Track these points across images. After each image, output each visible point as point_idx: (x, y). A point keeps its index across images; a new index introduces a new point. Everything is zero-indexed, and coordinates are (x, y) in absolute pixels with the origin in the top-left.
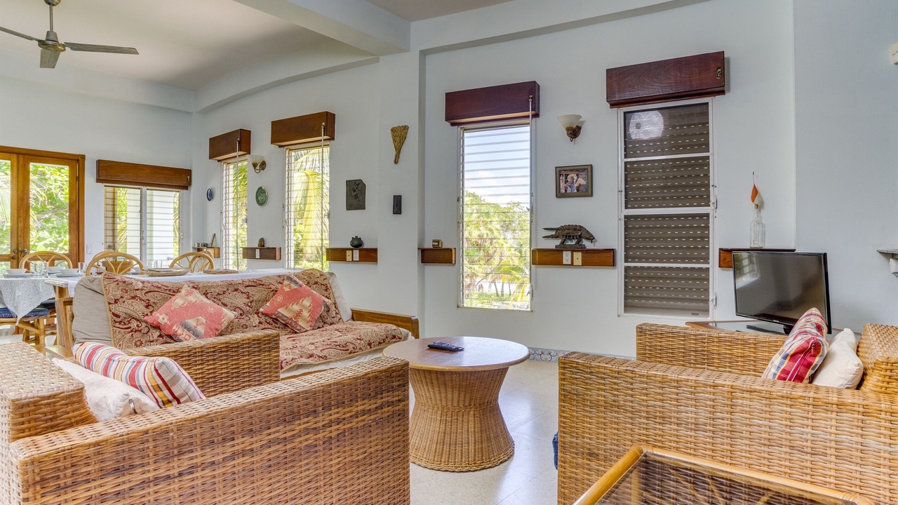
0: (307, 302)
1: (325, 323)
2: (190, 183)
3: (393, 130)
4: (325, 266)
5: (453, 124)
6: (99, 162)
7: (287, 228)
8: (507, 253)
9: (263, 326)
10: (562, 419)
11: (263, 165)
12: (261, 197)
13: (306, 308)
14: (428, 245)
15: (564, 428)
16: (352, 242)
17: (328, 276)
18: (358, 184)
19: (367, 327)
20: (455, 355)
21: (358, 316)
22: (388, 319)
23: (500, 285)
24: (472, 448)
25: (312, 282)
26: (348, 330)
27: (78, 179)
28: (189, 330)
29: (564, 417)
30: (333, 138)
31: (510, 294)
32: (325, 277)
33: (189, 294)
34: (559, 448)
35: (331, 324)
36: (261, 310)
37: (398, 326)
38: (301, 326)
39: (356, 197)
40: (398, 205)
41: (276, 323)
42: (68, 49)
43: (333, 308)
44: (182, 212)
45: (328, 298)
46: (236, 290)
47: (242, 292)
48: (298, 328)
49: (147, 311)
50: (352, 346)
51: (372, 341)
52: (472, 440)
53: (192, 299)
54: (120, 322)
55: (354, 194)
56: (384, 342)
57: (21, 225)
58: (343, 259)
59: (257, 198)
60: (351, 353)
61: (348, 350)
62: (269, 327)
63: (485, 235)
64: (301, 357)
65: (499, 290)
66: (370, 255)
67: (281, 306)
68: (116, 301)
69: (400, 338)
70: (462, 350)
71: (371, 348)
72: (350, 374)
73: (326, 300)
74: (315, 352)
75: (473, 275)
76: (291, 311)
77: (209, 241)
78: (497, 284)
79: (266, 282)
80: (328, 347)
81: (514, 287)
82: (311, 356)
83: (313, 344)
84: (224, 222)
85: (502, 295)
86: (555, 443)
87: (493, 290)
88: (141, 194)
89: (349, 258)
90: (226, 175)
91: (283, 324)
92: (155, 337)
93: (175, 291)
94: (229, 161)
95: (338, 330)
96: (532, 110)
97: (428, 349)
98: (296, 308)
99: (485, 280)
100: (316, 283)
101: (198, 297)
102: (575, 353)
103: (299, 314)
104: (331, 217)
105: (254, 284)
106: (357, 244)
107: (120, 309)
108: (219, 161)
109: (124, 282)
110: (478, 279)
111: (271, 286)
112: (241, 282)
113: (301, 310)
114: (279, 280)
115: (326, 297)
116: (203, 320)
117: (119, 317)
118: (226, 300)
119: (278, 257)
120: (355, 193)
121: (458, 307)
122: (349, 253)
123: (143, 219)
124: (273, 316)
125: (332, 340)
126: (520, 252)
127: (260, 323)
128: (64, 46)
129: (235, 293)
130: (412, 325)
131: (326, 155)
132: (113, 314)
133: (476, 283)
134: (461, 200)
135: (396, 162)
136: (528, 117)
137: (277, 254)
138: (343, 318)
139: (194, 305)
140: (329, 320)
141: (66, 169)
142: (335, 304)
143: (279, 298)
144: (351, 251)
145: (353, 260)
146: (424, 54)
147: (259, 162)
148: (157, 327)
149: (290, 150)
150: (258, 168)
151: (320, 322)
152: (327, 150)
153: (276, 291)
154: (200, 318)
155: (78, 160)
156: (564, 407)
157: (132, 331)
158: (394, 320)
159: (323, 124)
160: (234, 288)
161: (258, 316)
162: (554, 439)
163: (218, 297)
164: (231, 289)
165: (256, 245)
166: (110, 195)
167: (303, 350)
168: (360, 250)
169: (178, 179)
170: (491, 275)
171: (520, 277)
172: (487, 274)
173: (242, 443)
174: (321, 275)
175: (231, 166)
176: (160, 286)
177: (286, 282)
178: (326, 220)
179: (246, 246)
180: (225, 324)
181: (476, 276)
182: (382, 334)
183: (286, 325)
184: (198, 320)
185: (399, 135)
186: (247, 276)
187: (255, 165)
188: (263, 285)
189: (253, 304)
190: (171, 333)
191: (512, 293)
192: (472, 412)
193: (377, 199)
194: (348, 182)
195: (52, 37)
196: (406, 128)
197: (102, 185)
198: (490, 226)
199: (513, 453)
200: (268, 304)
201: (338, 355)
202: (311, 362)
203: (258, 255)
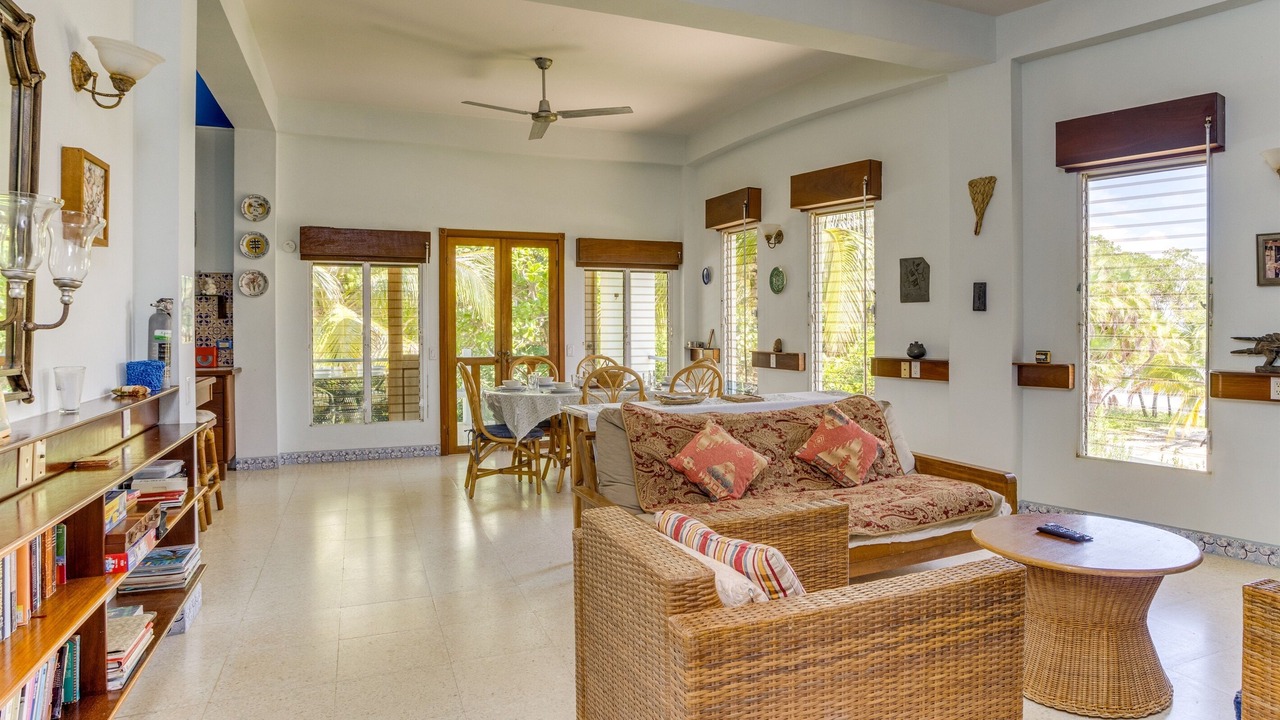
0: (856, 446)
1: (878, 474)
2: (680, 261)
3: (972, 184)
4: (871, 386)
5: (1068, 170)
6: (579, 241)
7: (813, 326)
8: (1164, 344)
9: (799, 476)
10: (1249, 673)
11: (779, 236)
12: (777, 281)
13: (855, 454)
14: (1030, 358)
15: (1251, 685)
16: (910, 349)
17: (881, 406)
18: (918, 265)
19: (940, 485)
20: (1079, 547)
21: (924, 465)
22: (970, 474)
23: (1151, 397)
24: (1103, 684)
25: (861, 416)
26: (913, 490)
27: (558, 263)
28: (717, 478)
29: (1253, 672)
30: (879, 198)
31: (1170, 414)
32: (877, 409)
33: (715, 432)
34: (1243, 712)
35: (887, 476)
36: (797, 453)
37: (985, 486)
38: (848, 478)
39: (915, 283)
40: (980, 298)
41: (816, 472)
42: (559, 117)
43: (889, 453)
44: (670, 300)
45: (883, 439)
46: (765, 426)
47: (773, 429)
48: (845, 480)
49: (669, 452)
50: (921, 514)
51: (949, 508)
52: (1104, 673)
53: (718, 438)
54: (643, 464)
55: (912, 279)
56: (966, 510)
57: (504, 322)
58: (897, 374)
59: (771, 283)
60: (920, 523)
61: (916, 519)
62: (807, 476)
63: (1122, 312)
64: (856, 525)
65: (1148, 403)
66: (937, 371)
67: (823, 449)
68: (638, 439)
69: (989, 506)
70: (1090, 540)
71: (948, 517)
72: (956, 579)
73: (882, 442)
74: (872, 519)
75: (1099, 380)
76: (835, 457)
77: (705, 339)
78: (1143, 395)
79: (801, 415)
80: (890, 513)
81: (1177, 402)
82: (868, 524)
83: (868, 507)
84: (725, 314)
85: (1155, 414)
86: (1238, 703)
87: (1136, 404)
88: (624, 278)
89: (905, 373)
90: (727, 249)
91: (825, 474)
92: (679, 484)
93: (697, 427)
94: (731, 230)
95: (899, 488)
96: (1211, 142)
97: (1037, 534)
98: (842, 453)
99: (1119, 389)
100: (866, 417)
101: (723, 437)
102: (1270, 581)
103: (845, 462)
104: (877, 312)
105: (786, 419)
106: (917, 353)
107: (644, 448)
108: (718, 230)
109: (644, 415)
110: (1107, 388)
111: (808, 421)
112: (770, 415)
113: (849, 457)
114: (818, 412)
115: (880, 437)
116: (732, 466)
117: (641, 457)
118: (754, 440)
119: (801, 367)
120: (914, 277)
121: (1078, 456)
122: (905, 366)
123: (627, 310)
124: (812, 463)
125: (893, 503)
126: (1190, 340)
127: (796, 471)
128: (556, 115)
129: (764, 430)
130: (1004, 484)
131: (871, 220)
132: (636, 453)
133: (1103, 395)
134: (1084, 287)
135: (977, 232)
136: (1204, 151)
137: (801, 362)
138: (903, 467)
139: (720, 446)
140: (884, 470)
141: (545, 253)
142: (892, 447)
143: (820, 439)
144: (908, 364)
145: (910, 377)
146: (1019, 62)
147: (774, 233)
148: (682, 472)
149: (817, 214)
150: (772, 241)
151: (872, 473)
152: (870, 212)
153: (814, 428)
154: (729, 463)
155: (557, 240)
156: (1252, 656)
157: (655, 475)
158: (979, 476)
159: (866, 178)
160: (762, 422)
161: (793, 462)
162: (1237, 698)
163: (745, 435)
164: (760, 425)
165: (770, 348)
166: (589, 282)
167: (857, 515)
168: (923, 363)
169: (665, 255)
170: (1131, 381)
171: (1191, 385)
172: (1125, 379)
173: (847, 644)
174: (872, 405)
175: (734, 237)
176: (680, 420)
177: (828, 417)
178: (871, 317)
179: (756, 350)
180: (757, 472)
181: (1105, 382)
182: (964, 498)
183: (827, 476)
184: (726, 466)
185: (982, 192)
186: (777, 405)
187: (768, 238)
188: (797, 419)
189: (787, 445)
190: (697, 481)
191: (1174, 412)
192: (1105, 633)
193: (948, 286)
194: (903, 262)
195: (545, 108)
196: (992, 180)
197: (582, 269)
198: (1130, 297)
199: (1171, 704)
200: (805, 446)
201: (902, 525)
202: (869, 533)
203: (773, 363)
